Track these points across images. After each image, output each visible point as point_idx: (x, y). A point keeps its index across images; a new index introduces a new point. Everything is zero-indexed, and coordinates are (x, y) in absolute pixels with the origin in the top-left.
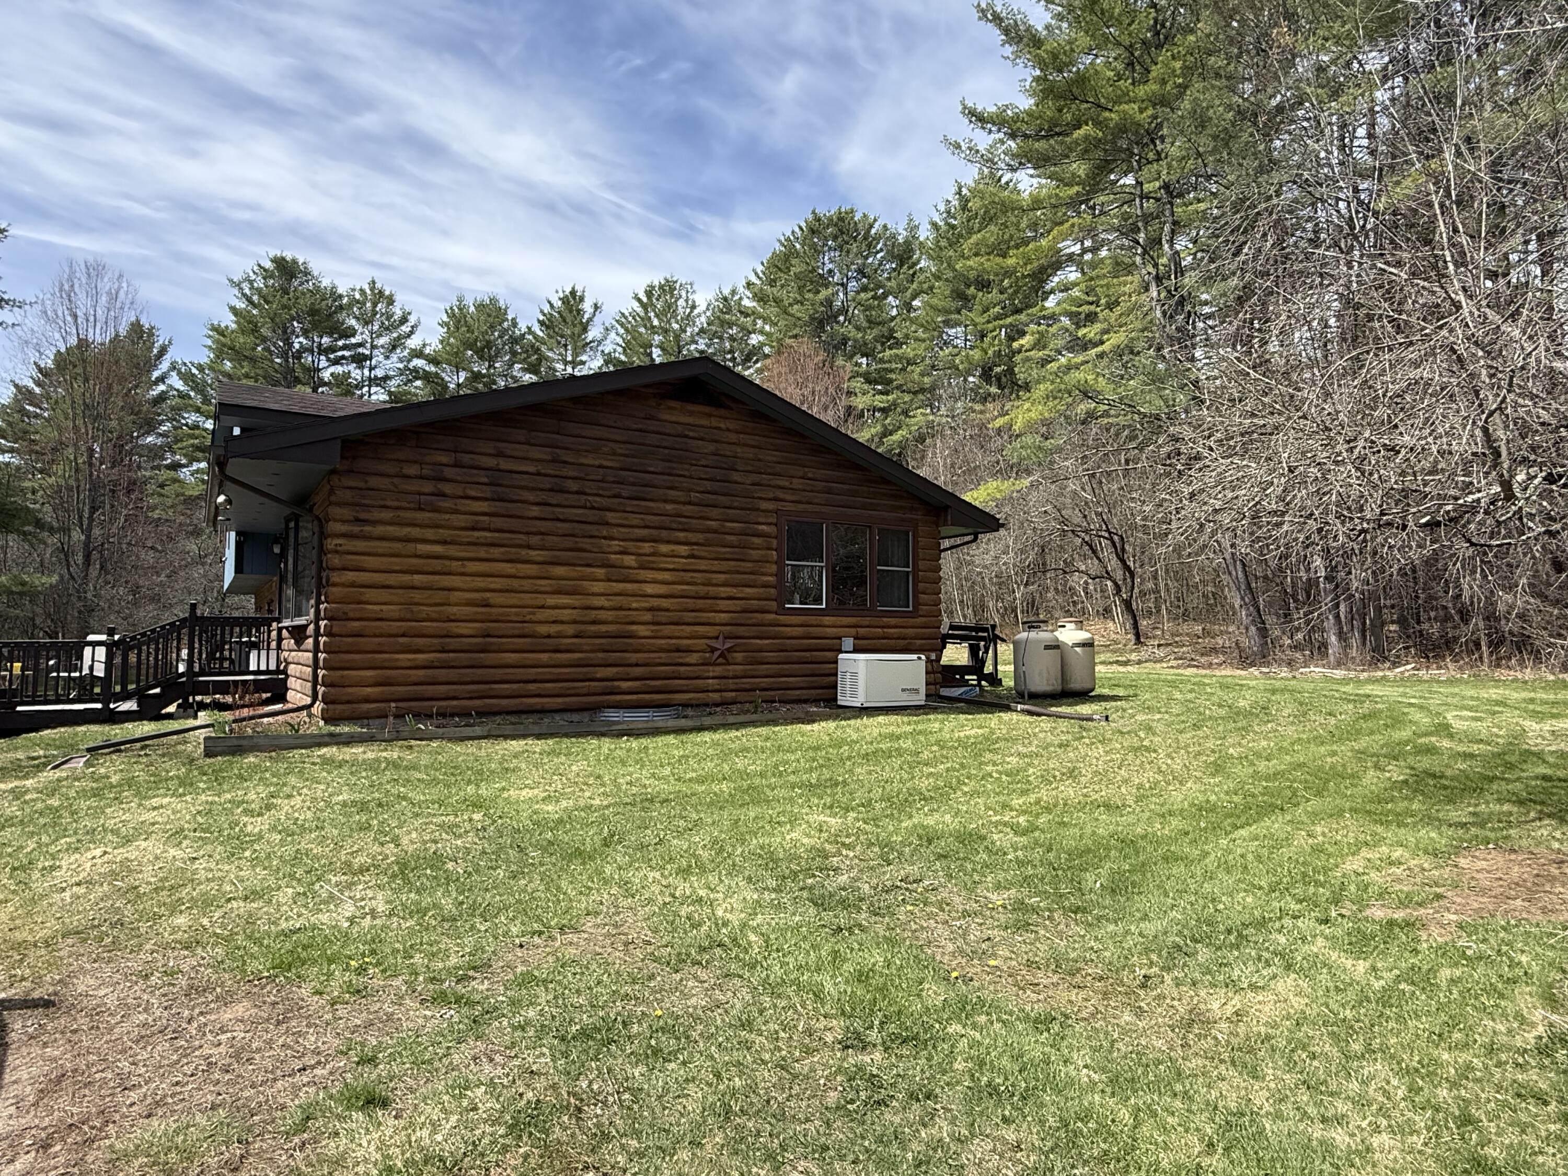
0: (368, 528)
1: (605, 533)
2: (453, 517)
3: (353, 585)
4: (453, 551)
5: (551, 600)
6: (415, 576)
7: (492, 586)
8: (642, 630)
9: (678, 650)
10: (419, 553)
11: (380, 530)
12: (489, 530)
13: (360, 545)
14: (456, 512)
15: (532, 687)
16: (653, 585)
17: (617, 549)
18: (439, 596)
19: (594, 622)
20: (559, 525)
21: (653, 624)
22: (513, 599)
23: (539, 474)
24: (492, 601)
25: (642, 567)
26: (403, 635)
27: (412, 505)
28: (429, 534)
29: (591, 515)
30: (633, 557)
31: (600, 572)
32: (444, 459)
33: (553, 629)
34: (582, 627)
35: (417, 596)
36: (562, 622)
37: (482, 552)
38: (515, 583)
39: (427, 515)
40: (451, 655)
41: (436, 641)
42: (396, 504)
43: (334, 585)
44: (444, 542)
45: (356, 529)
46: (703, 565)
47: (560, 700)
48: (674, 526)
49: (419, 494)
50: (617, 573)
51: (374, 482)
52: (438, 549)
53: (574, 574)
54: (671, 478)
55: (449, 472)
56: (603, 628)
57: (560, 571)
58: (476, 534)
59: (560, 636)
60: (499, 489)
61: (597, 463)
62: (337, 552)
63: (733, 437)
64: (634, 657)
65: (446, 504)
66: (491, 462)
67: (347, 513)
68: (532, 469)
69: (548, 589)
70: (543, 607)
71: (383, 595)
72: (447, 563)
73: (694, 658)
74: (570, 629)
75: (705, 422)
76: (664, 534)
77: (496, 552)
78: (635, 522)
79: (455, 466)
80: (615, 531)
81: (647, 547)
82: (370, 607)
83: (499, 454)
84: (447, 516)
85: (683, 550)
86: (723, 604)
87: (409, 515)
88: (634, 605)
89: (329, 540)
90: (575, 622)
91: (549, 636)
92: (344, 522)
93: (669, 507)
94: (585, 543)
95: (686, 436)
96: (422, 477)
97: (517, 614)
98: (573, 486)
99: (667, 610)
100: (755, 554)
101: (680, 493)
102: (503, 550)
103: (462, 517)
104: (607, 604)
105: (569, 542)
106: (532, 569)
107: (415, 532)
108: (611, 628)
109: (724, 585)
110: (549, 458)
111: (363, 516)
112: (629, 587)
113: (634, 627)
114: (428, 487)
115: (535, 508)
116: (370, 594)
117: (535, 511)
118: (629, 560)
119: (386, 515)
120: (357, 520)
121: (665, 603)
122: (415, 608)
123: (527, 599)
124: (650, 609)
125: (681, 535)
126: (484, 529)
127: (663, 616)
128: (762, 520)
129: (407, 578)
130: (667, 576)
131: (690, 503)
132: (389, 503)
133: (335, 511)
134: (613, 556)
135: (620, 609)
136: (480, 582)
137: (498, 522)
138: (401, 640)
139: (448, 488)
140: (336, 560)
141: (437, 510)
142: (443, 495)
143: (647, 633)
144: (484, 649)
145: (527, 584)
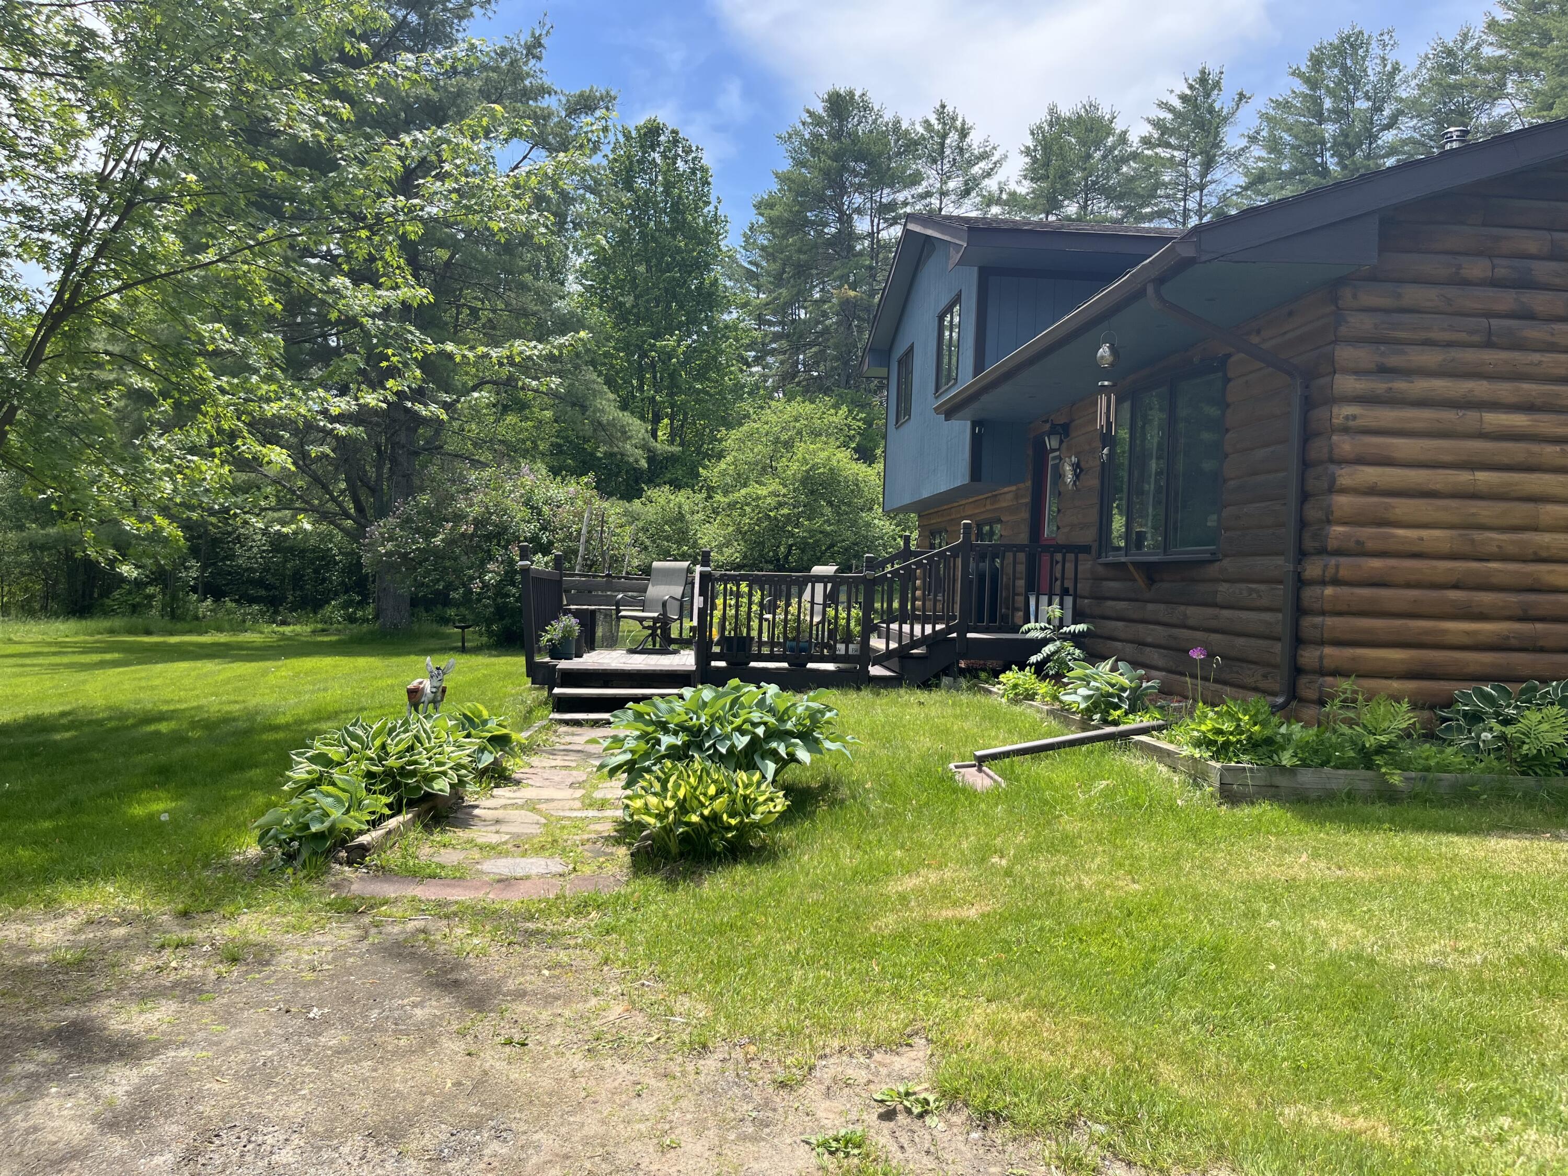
0: (1401, 385)
2: (1548, 358)
3: (1372, 491)
4: (1547, 424)
6: (1481, 476)
10: (1488, 428)
11: (1421, 386)
13: (1387, 416)
14: (1551, 348)
18: (1519, 512)
26: (1456, 587)
27: (1476, 338)
28: (1504, 391)
35: (1484, 511)
39: (1503, 354)
40: (1539, 626)
41: (1513, 598)
42: (1448, 336)
43: (1344, 491)
44: (1528, 408)
45: (1379, 386)
49: (1489, 315)
51: (1413, 295)
52: (1519, 421)
55: (1543, 270)
62: (1345, 430)
65: (1534, 332)
67: (1365, 356)
71: (1424, 509)
72: (1535, 448)
79: (1552, 257)
82: (1400, 532)
84: (1536, 357)
87: (1470, 356)
89: (1335, 410)
92: (1358, 372)
96: (1494, 283)
107: (1480, 388)
111: (1394, 361)
114: (1507, 300)
116: (1403, 508)
119: (1430, 358)
120: (1383, 370)
122: (1478, 536)
129: (1464, 477)
132: (1434, 335)
133: (1345, 354)
138: (1454, 595)
139: (1539, 301)
140: (1345, 445)
141: (1519, 346)
142: (1529, 316)
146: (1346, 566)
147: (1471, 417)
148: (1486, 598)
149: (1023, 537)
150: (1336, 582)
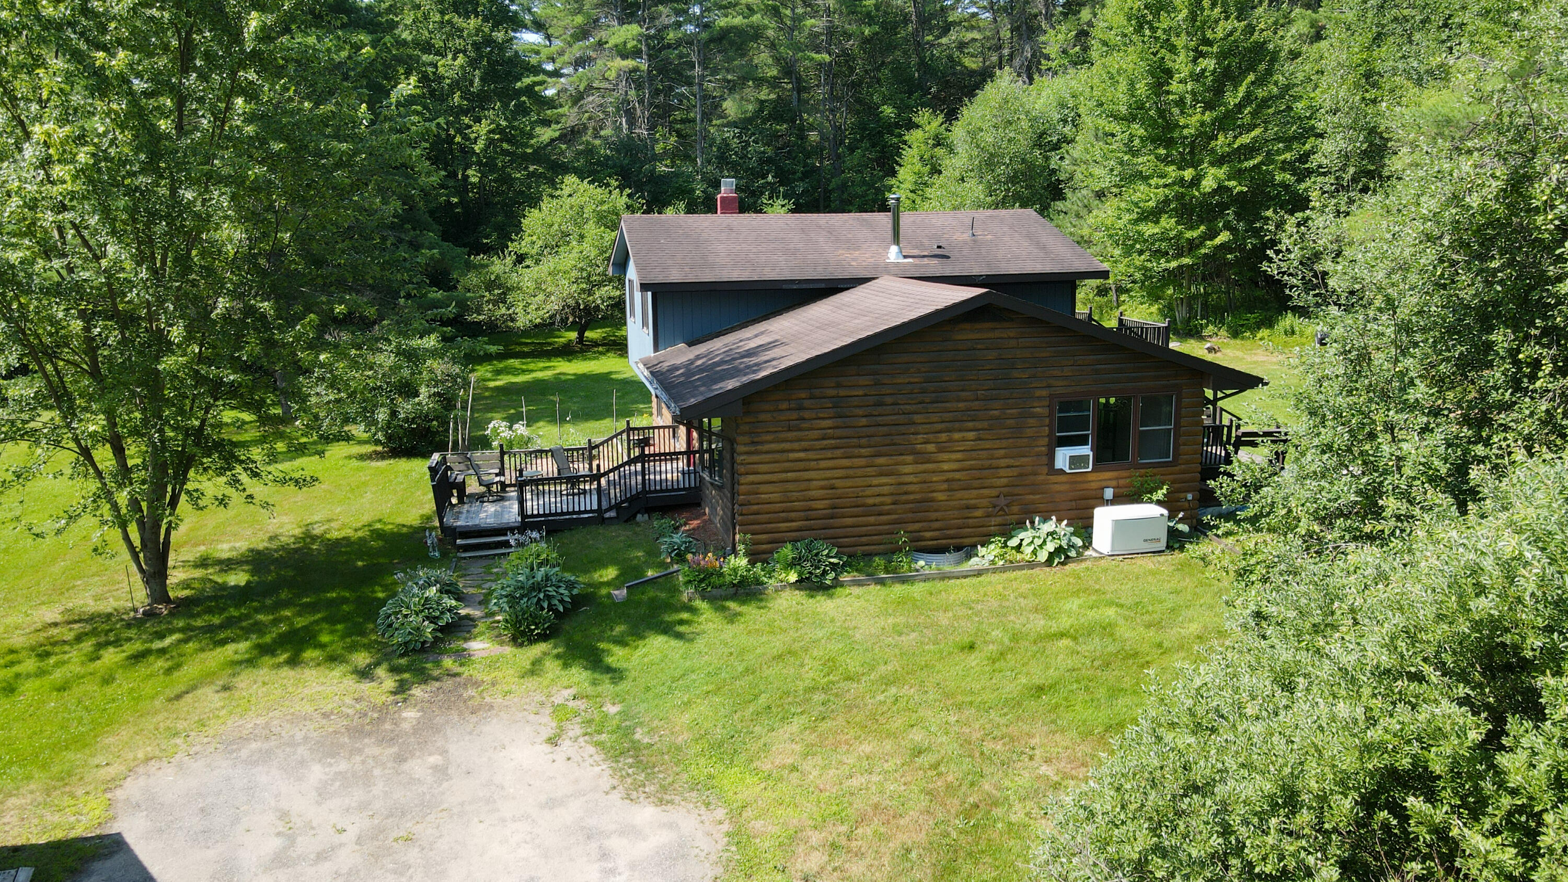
0: (759, 447)
1: (912, 430)
2: (811, 432)
3: (753, 483)
4: (811, 455)
5: (876, 481)
6: (791, 474)
7: (838, 475)
8: (940, 496)
9: (968, 508)
11: (767, 447)
12: (833, 438)
13: (755, 458)
14: (812, 429)
15: (864, 539)
16: (948, 464)
17: (922, 440)
18: (803, 485)
19: (906, 493)
20: (880, 428)
21: (949, 490)
22: (849, 483)
23: (866, 395)
24: (836, 486)
25: (941, 451)
26: (783, 512)
27: (785, 429)
28: (796, 445)
29: (902, 419)
30: (933, 445)
31: (909, 458)
32: (803, 395)
33: (878, 500)
34: (897, 498)
35: (790, 486)
36: (884, 495)
37: (829, 454)
38: (851, 472)
39: (795, 433)
41: (802, 514)
42: (775, 429)
44: (805, 450)
45: (753, 449)
46: (987, 445)
48: (965, 418)
49: (789, 421)
50: (922, 458)
51: (762, 417)
52: (802, 455)
53: (890, 462)
54: (963, 383)
55: (807, 403)
56: (912, 497)
57: (881, 460)
58: (825, 442)
59: (882, 504)
60: (840, 410)
61: (907, 381)
62: (744, 464)
63: (1013, 343)
64: (934, 515)
65: (805, 425)
66: (833, 392)
67: (746, 439)
68: (861, 393)
69: (873, 474)
70: (870, 486)
71: (770, 488)
72: (808, 463)
73: (979, 513)
74: (888, 499)
75: (991, 335)
76: (957, 425)
77: (839, 452)
78: (935, 420)
80: (920, 428)
81: (944, 437)
82: (762, 496)
83: (839, 386)
84: (807, 433)
85: (971, 435)
86: (1003, 472)
87: (784, 435)
88: (935, 479)
90: (892, 494)
91: (874, 505)
93: (961, 405)
94: (897, 439)
95: (974, 349)
96: (790, 409)
97: (853, 493)
98: (889, 400)
99: (959, 480)
100: (1030, 431)
101: (971, 393)
102: (842, 450)
103: (816, 432)
104: (915, 480)
105: (887, 440)
106: (862, 462)
107: (787, 446)
108: (918, 496)
109: (1005, 457)
110: (872, 383)
111: (756, 440)
112: (930, 466)
113: (935, 494)
114: (795, 415)
115: (864, 420)
116: (763, 488)
117: (864, 421)
118: (931, 447)
119: (769, 437)
120: (753, 443)
121: (957, 475)
122: (789, 494)
123: (859, 482)
124: (947, 481)
125: (970, 424)
126: (829, 438)
127: (955, 485)
128: (1036, 405)
129: (783, 476)
130: (959, 456)
131: (977, 400)
132: (771, 429)
133: (740, 439)
134: (918, 446)
135: (925, 482)
136: (828, 474)
137: (839, 432)
138: (782, 515)
139: (807, 414)
140: (744, 469)
141: (800, 430)
142: (803, 419)
143: (944, 498)
144: (832, 517)
145: (859, 472)
146: (745, 509)
148: (793, 515)
150: (741, 515)
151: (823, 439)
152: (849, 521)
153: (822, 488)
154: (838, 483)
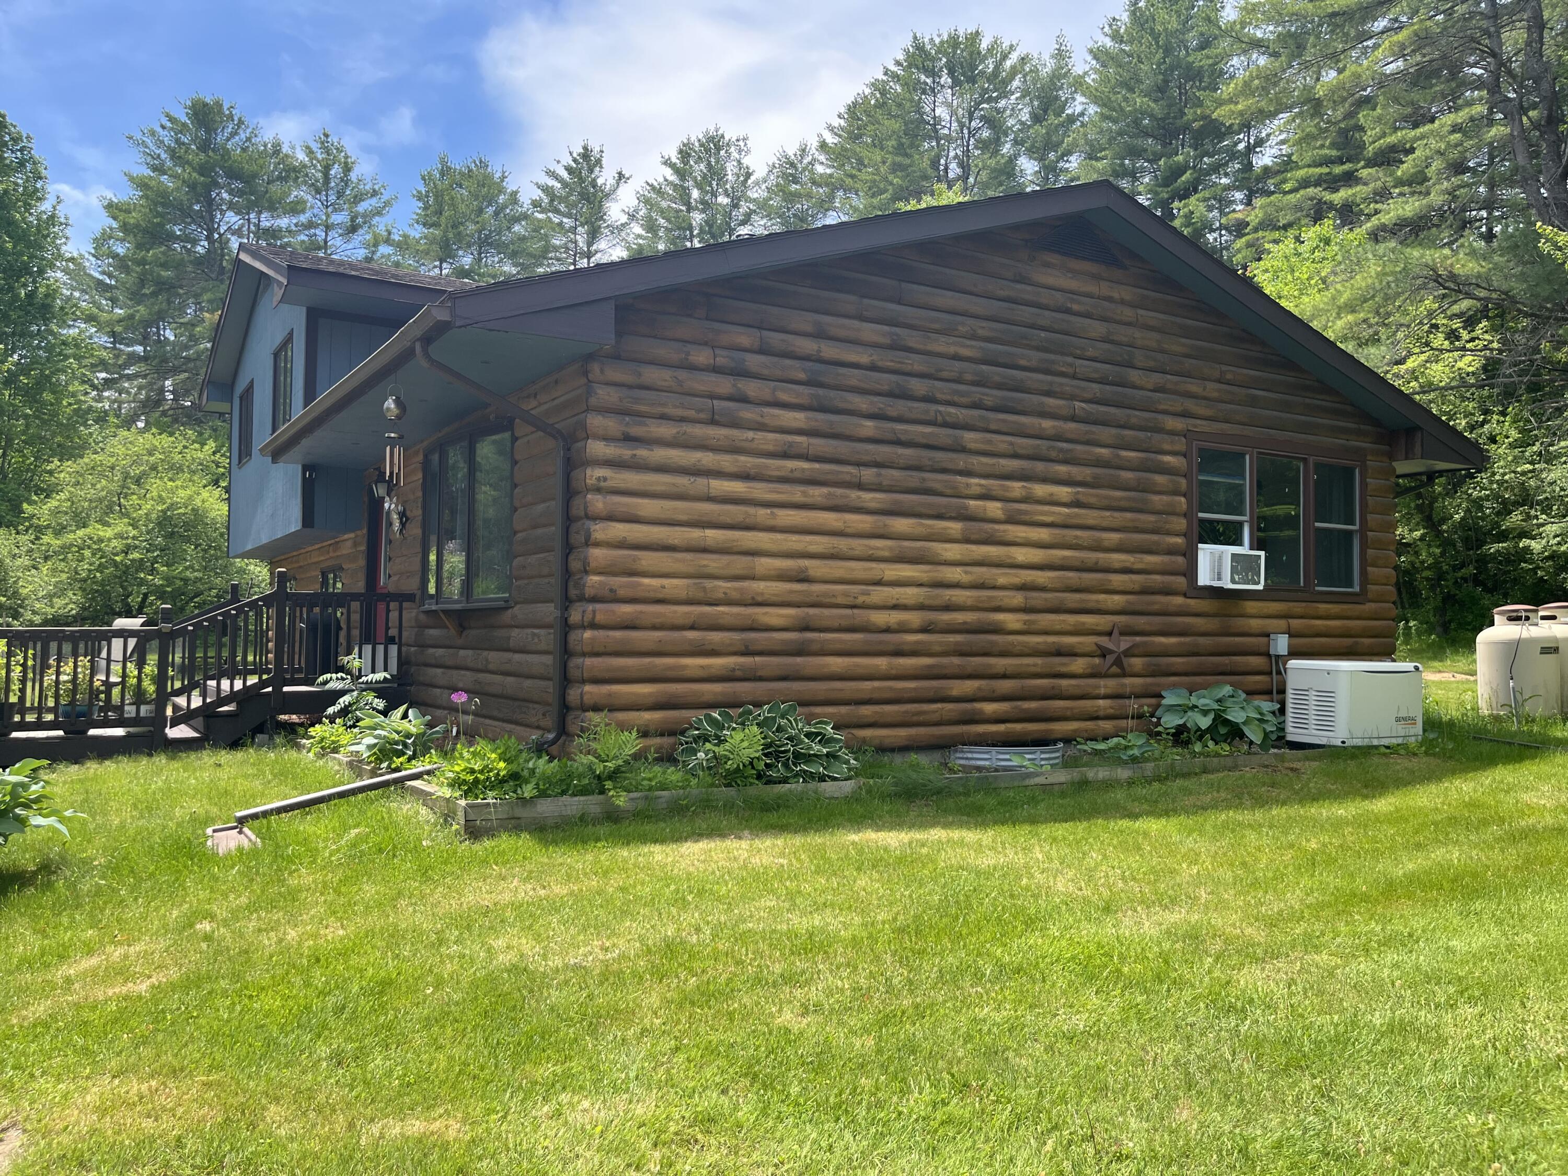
0: (643, 453)
1: (961, 465)
2: (760, 435)
3: (622, 545)
4: (759, 491)
5: (890, 572)
6: (710, 533)
7: (813, 549)
8: (1011, 620)
9: (1059, 653)
10: (713, 493)
11: (660, 454)
12: (806, 458)
13: (631, 479)
14: (761, 427)
15: (867, 711)
16: (1024, 550)
17: (977, 490)
18: (740, 564)
19: (947, 607)
20: (901, 451)
21: (1024, 609)
22: (840, 570)
23: (873, 368)
24: (812, 573)
25: (1010, 518)
26: (692, 627)
27: (702, 416)
28: (726, 462)
29: (943, 435)
30: (998, 505)
31: (955, 527)
32: (745, 340)
33: (894, 618)
34: (932, 616)
35: (712, 563)
36: (905, 607)
37: (797, 493)
38: (842, 544)
39: (725, 431)
40: (758, 659)
41: (736, 636)
42: (680, 412)
43: (597, 544)
44: (746, 476)
45: (625, 452)
46: (1090, 517)
47: (903, 732)
48: (1053, 454)
49: (712, 397)
50: (977, 529)
51: (652, 375)
52: (738, 487)
53: (920, 531)
54: (1049, 378)
55: (754, 362)
56: (959, 617)
57: (901, 524)
58: (791, 464)
59: (903, 629)
60: (821, 391)
61: (952, 350)
62: (598, 490)
63: (1128, 313)
64: (998, 664)
65: (748, 414)
66: (808, 346)
67: (610, 424)
68: (864, 359)
69: (886, 554)
70: (879, 583)
71: (665, 561)
72: (751, 510)
73: (1078, 665)
74: (913, 618)
75: (1091, 288)
76: (1040, 467)
77: (817, 494)
78: (1000, 448)
79: (761, 351)
80: (977, 462)
81: (1017, 488)
82: (646, 581)
83: (820, 335)
84: (750, 434)
85: (1063, 492)
86: (1117, 580)
87: (699, 431)
88: (1001, 581)
89: (589, 472)
90: (921, 607)
91: (887, 630)
92: (606, 439)
93: (1047, 424)
94: (935, 480)
95: (1068, 311)
96: (716, 370)
97: (846, 595)
98: (918, 386)
99: (1043, 589)
100: (1158, 500)
101: (1061, 402)
102: (825, 490)
103: (771, 436)
104: (965, 578)
105: (913, 479)
106: (865, 522)
107: (707, 459)
108: (971, 617)
109: (1119, 549)
110: (887, 341)
111: (636, 431)
112: (993, 551)
113: (1001, 616)
114: (725, 385)
115: (869, 423)
116: (648, 560)
117: (869, 427)
118: (994, 508)
119: (666, 430)
120: (628, 439)
121: (1041, 577)
122: (709, 584)
123: (858, 569)
124: (1022, 587)
125: (1062, 469)
126: (798, 456)
127: (1038, 599)
128: (1166, 447)
129: (696, 534)
130: (1043, 534)
131: (1073, 419)
132: (670, 411)
133: (596, 422)
134: (972, 503)
135: (983, 586)
136: (794, 542)
137: (818, 445)
138: (691, 635)
139: (751, 388)
140: (598, 503)
141: (736, 424)
142: (743, 399)
143: (1017, 626)
144: (801, 651)
145: (859, 546)
146: (602, 612)
147: (700, 484)
148: (717, 637)
149: (360, 586)
150: (593, 626)
151: (785, 456)
152: (837, 663)
153: (783, 577)
154: (815, 567)
